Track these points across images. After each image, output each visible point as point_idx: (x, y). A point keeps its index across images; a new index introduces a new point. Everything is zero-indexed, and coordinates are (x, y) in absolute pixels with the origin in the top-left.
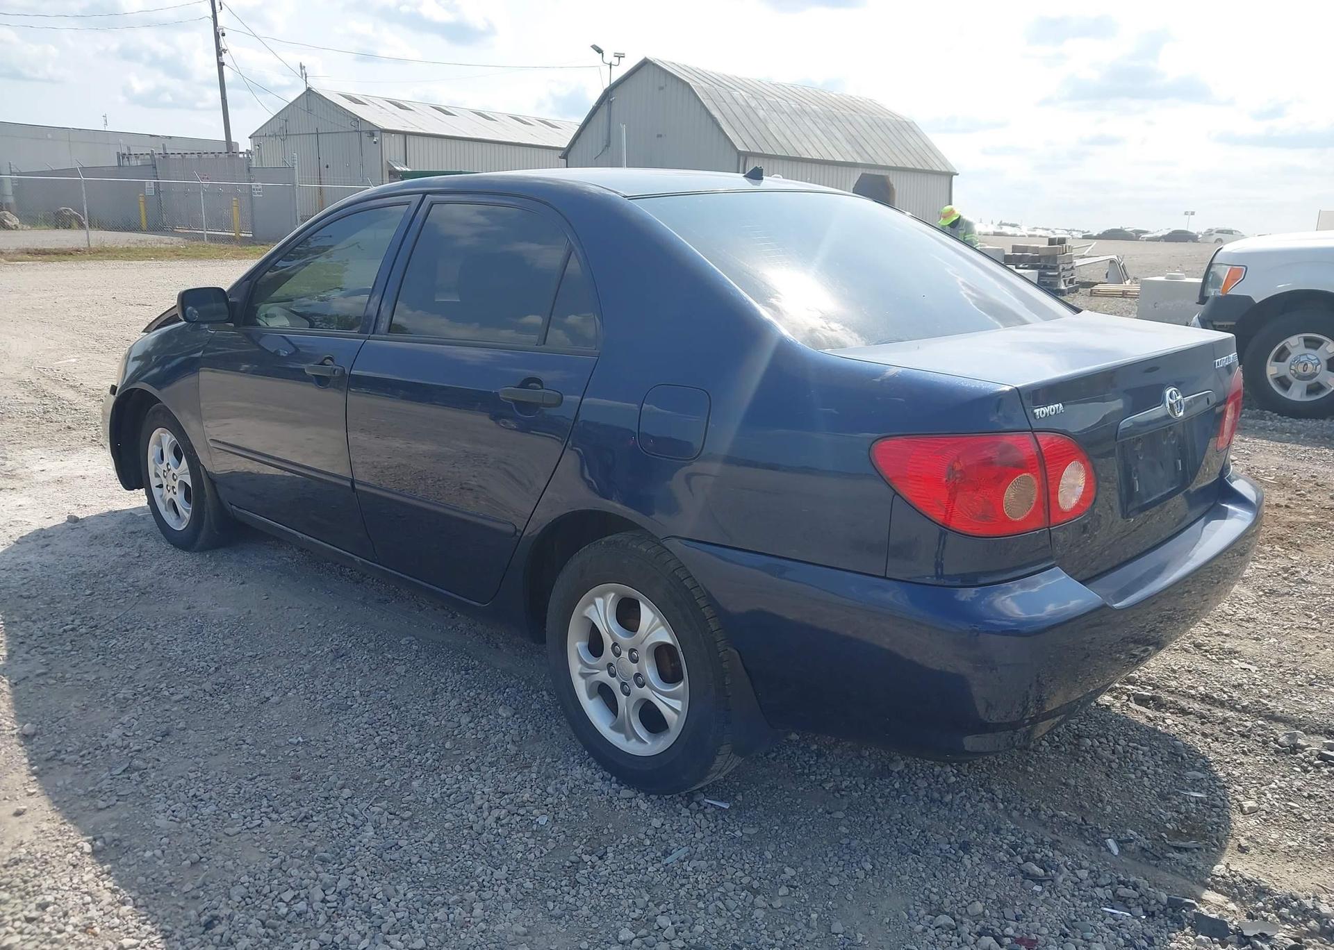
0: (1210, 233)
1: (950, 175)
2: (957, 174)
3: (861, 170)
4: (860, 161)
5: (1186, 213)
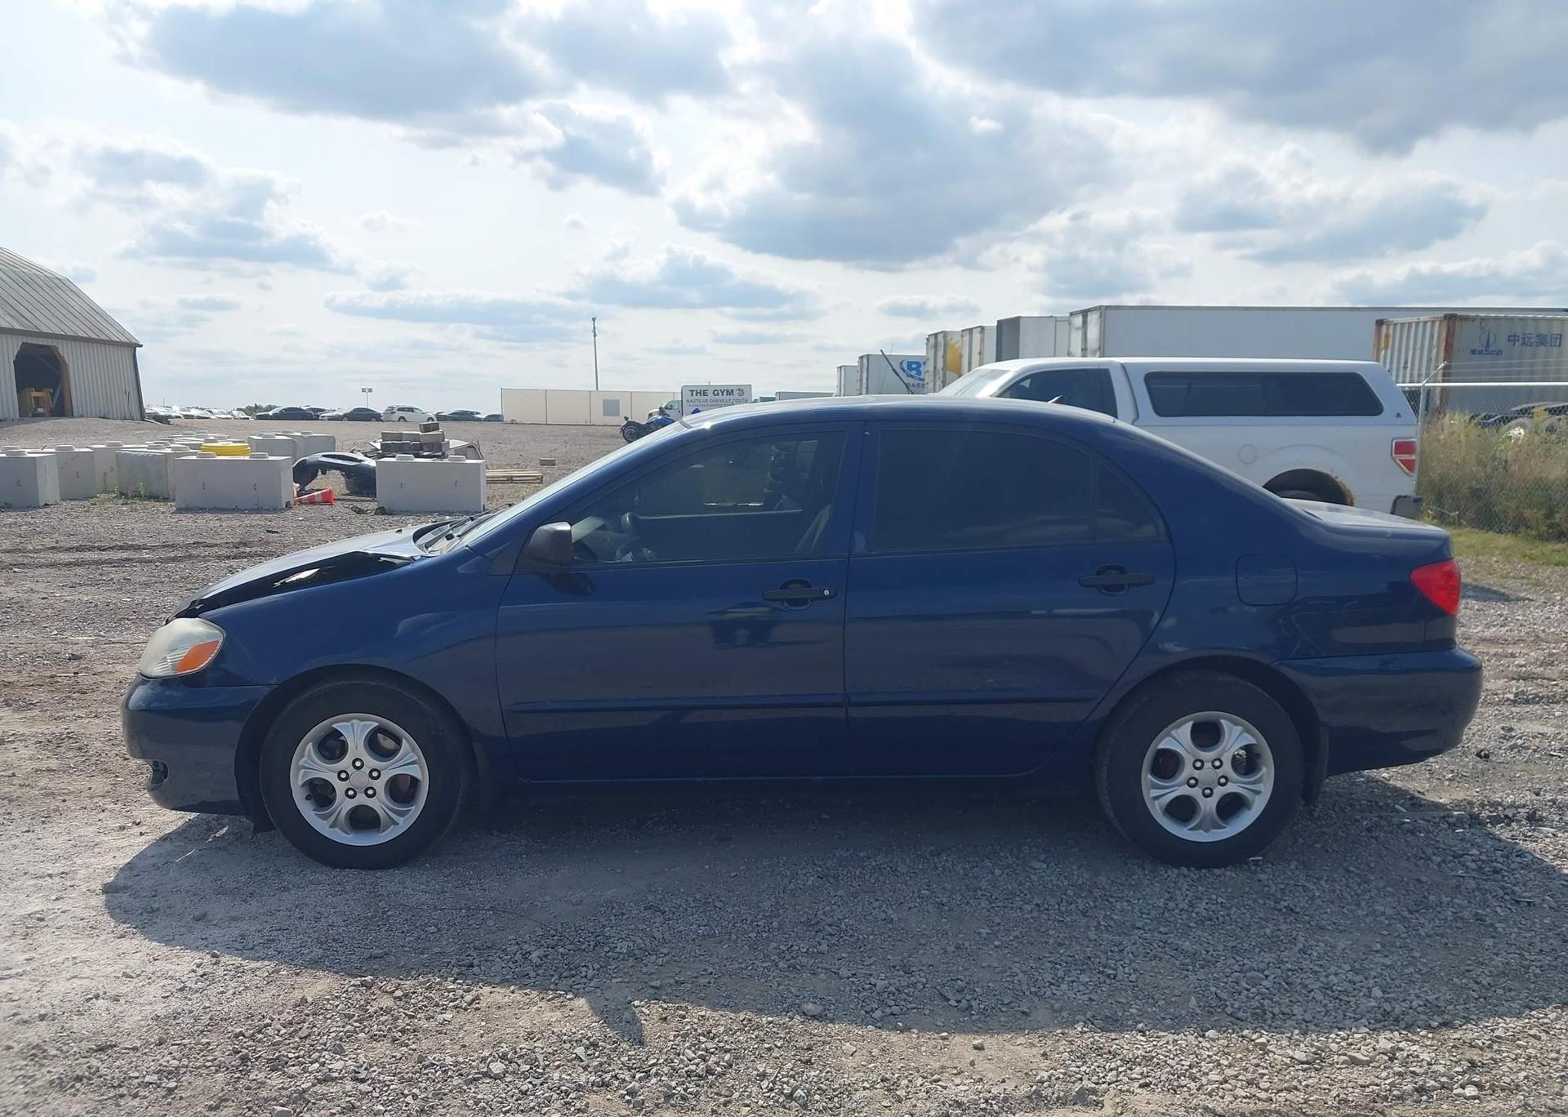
0: (391, 410)
1: (133, 346)
2: (141, 346)
3: (20, 337)
4: (17, 326)
5: (363, 390)
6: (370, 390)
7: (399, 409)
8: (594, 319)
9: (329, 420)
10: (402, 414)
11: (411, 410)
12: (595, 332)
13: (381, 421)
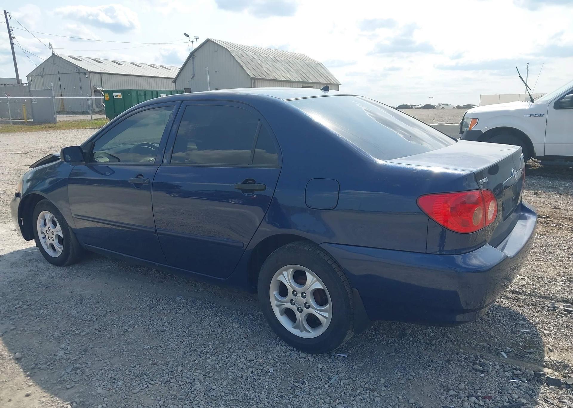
0: (439, 105)
1: (338, 85)
2: (341, 85)
3: (302, 84)
4: (301, 80)
5: (430, 98)
6: (432, 98)
7: (442, 105)
8: (528, 63)
9: (416, 109)
10: (443, 106)
11: (447, 105)
12: (528, 69)
13: (435, 109)
